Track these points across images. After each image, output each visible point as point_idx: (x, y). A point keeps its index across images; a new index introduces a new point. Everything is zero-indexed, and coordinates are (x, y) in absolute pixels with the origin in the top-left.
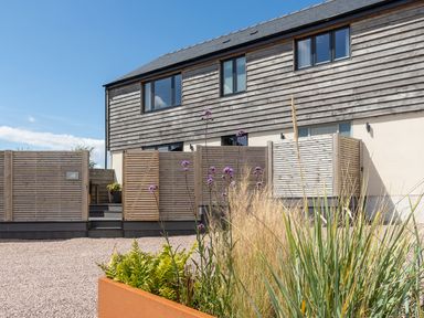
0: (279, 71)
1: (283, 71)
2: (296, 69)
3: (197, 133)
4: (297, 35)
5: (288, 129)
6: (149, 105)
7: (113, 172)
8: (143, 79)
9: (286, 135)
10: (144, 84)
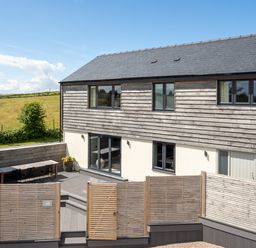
0: (204, 102)
1: (207, 103)
2: (219, 104)
3: (133, 133)
4: (221, 78)
5: (211, 149)
6: (94, 104)
7: (65, 145)
8: (89, 84)
9: (208, 152)
10: (89, 86)
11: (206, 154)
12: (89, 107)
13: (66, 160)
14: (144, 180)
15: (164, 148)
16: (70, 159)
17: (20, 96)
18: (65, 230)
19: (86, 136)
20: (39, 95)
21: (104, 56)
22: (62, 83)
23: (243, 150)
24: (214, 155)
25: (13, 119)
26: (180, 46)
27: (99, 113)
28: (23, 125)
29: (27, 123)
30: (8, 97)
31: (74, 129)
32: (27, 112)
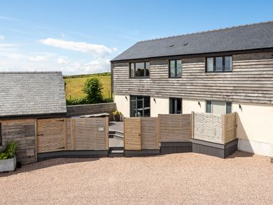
0: (198, 71)
2: (206, 72)
3: (157, 93)
4: (207, 55)
5: (202, 100)
6: (133, 75)
7: (115, 104)
8: (130, 62)
9: (201, 102)
10: (130, 63)
11: (199, 103)
12: (130, 77)
13: (115, 113)
14: (157, 116)
15: (176, 102)
16: (118, 113)
17: (82, 76)
18: (112, 146)
19: (128, 97)
20: (99, 74)
21: (142, 42)
22: (112, 62)
23: (219, 99)
24: (203, 104)
25: (78, 92)
26: (190, 35)
27: (136, 81)
28: (86, 95)
29: (89, 93)
30: (73, 77)
31: (120, 93)
32: (89, 85)
